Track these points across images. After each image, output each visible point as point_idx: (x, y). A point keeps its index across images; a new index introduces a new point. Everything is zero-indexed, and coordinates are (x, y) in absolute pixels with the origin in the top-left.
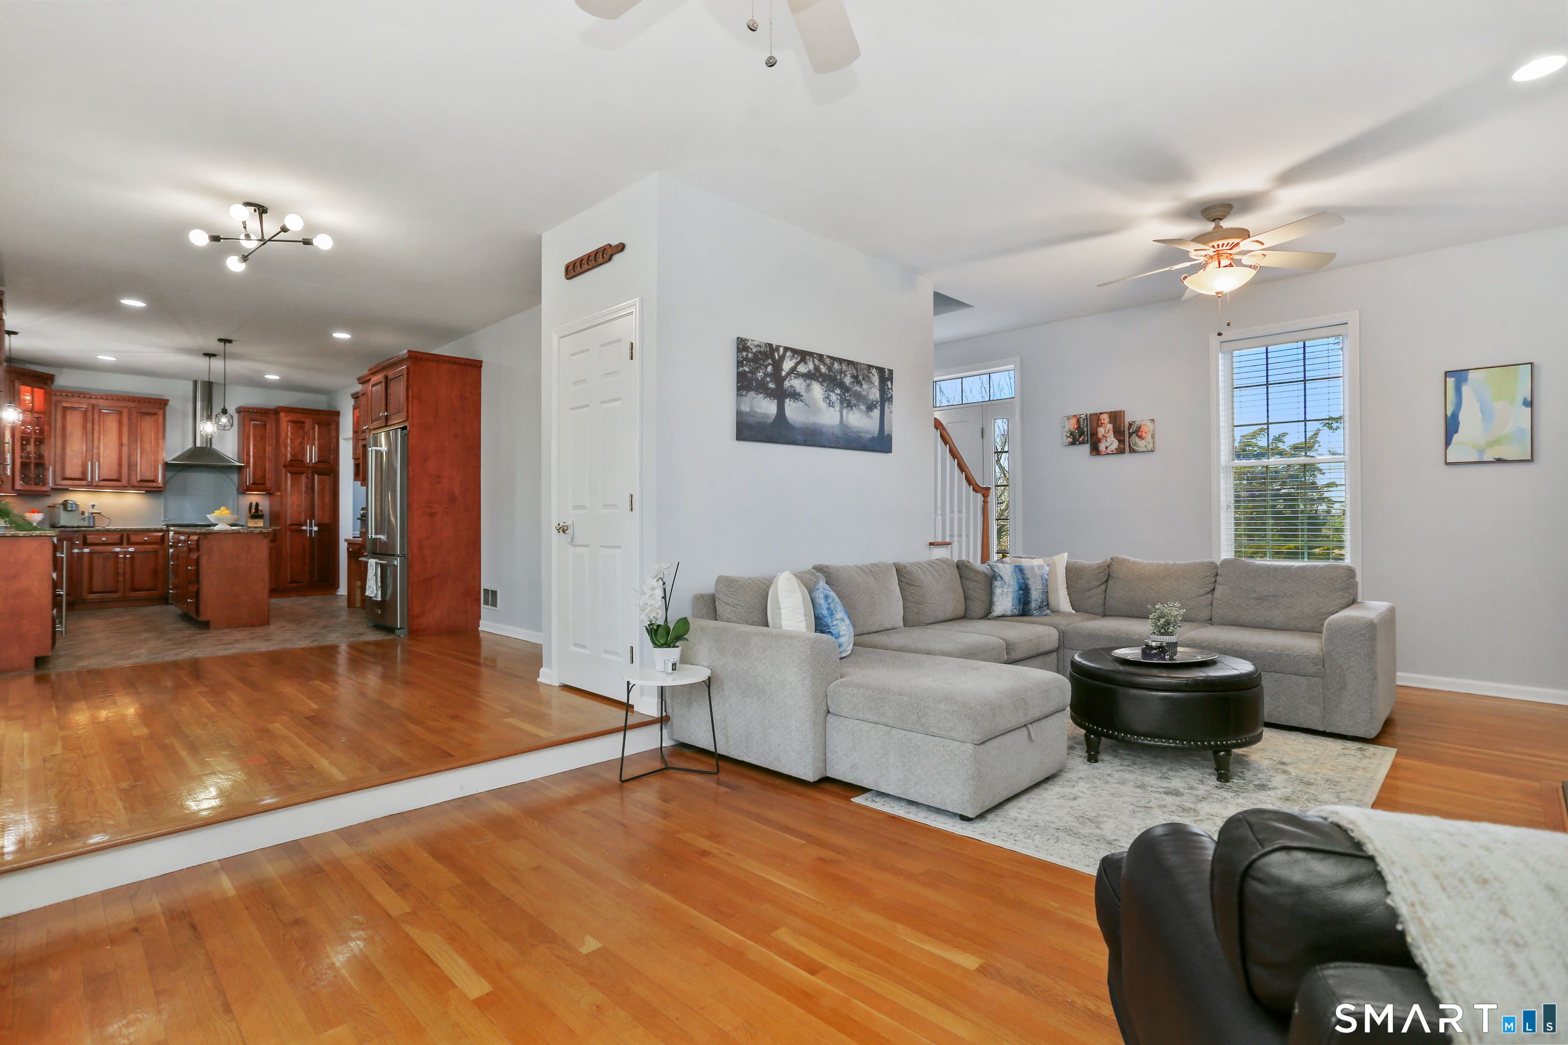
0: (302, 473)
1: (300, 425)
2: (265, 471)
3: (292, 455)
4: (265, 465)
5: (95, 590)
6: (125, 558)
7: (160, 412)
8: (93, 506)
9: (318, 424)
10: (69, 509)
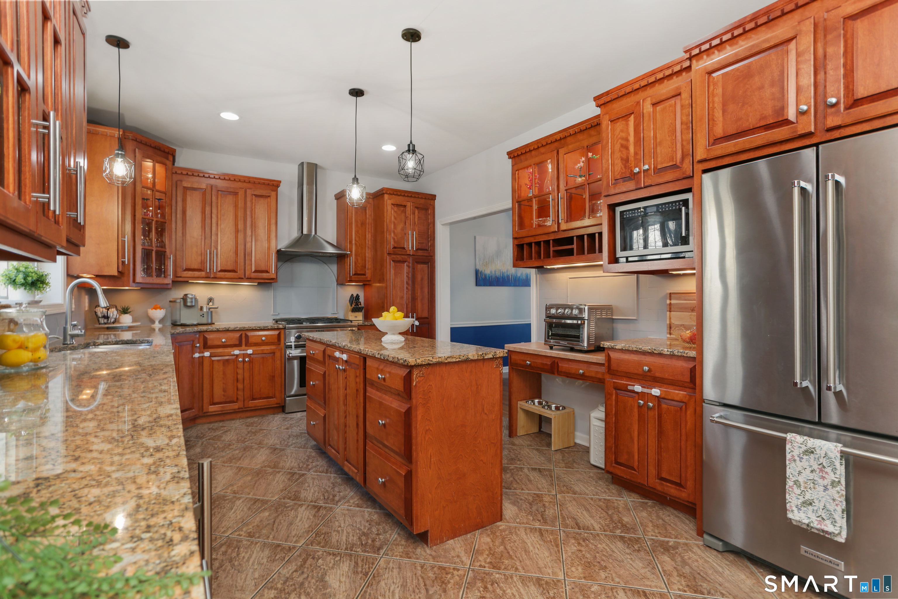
0: (404, 262)
1: (402, 209)
2: (365, 261)
3: (395, 242)
4: (365, 254)
6: (244, 361)
7: (273, 194)
8: (210, 300)
9: (417, 208)
10: (189, 304)
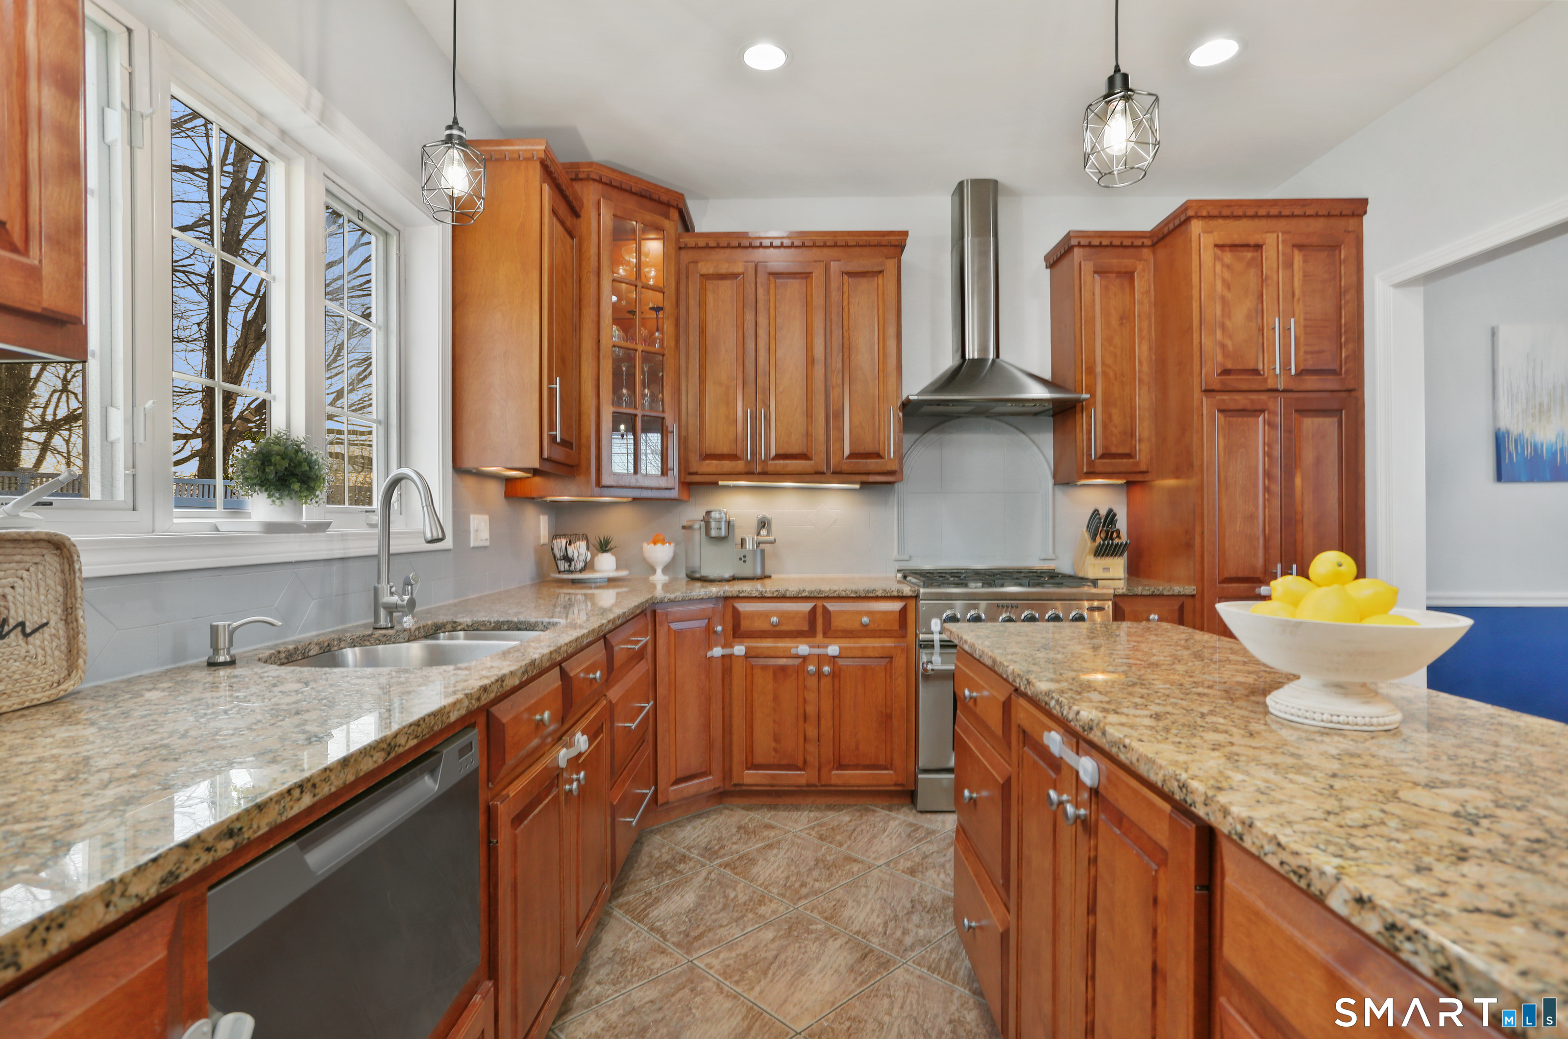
0: (1257, 412)
1: (1249, 255)
2: (1133, 418)
3: (1225, 355)
4: (1132, 400)
5: (759, 759)
6: (819, 674)
7: (891, 264)
8: (763, 524)
9: (1300, 247)
10: (713, 533)
